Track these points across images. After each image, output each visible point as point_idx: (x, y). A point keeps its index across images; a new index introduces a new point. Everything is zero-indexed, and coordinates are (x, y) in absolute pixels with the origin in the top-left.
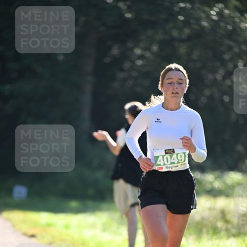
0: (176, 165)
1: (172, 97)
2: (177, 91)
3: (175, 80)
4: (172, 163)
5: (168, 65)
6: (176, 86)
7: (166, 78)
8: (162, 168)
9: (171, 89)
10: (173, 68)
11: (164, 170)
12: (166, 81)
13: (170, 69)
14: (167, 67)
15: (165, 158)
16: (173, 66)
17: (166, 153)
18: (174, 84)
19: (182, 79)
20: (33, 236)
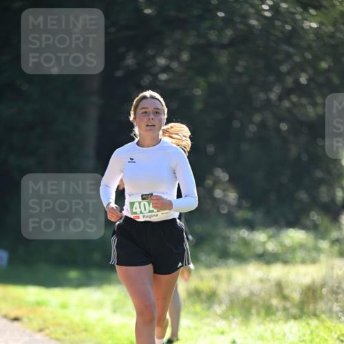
0: (155, 214)
1: (147, 131)
2: (154, 123)
3: (150, 110)
4: (150, 211)
5: (142, 93)
6: (152, 116)
7: (139, 108)
8: (138, 217)
9: (145, 120)
10: (148, 96)
11: (141, 219)
12: (139, 111)
13: (145, 97)
14: (141, 95)
15: (142, 204)
16: (148, 93)
17: (143, 199)
18: (149, 114)
19: (159, 109)
20: (16, 319)
